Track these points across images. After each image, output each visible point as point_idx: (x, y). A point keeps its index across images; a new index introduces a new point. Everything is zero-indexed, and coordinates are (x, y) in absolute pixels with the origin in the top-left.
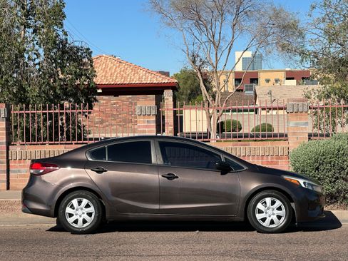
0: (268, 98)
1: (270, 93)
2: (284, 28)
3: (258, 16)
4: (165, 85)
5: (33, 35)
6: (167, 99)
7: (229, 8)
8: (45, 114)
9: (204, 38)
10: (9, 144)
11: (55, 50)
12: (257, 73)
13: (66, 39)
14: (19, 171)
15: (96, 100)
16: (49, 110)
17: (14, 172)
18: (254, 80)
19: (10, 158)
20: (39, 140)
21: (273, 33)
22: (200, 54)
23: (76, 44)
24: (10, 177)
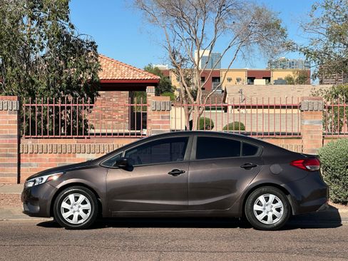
0: (238, 96)
1: (241, 92)
2: (266, 27)
3: (240, 15)
4: (147, 82)
5: (38, 28)
6: (150, 96)
7: (212, 6)
8: (52, 107)
9: (186, 35)
10: (19, 137)
11: (59, 44)
12: (219, 72)
13: (73, 33)
14: (30, 165)
15: (98, 95)
16: (56, 103)
17: (25, 165)
18: (216, 79)
19: (21, 151)
20: (45, 133)
21: (255, 32)
22: (180, 52)
23: (82, 38)
24: (21, 170)
